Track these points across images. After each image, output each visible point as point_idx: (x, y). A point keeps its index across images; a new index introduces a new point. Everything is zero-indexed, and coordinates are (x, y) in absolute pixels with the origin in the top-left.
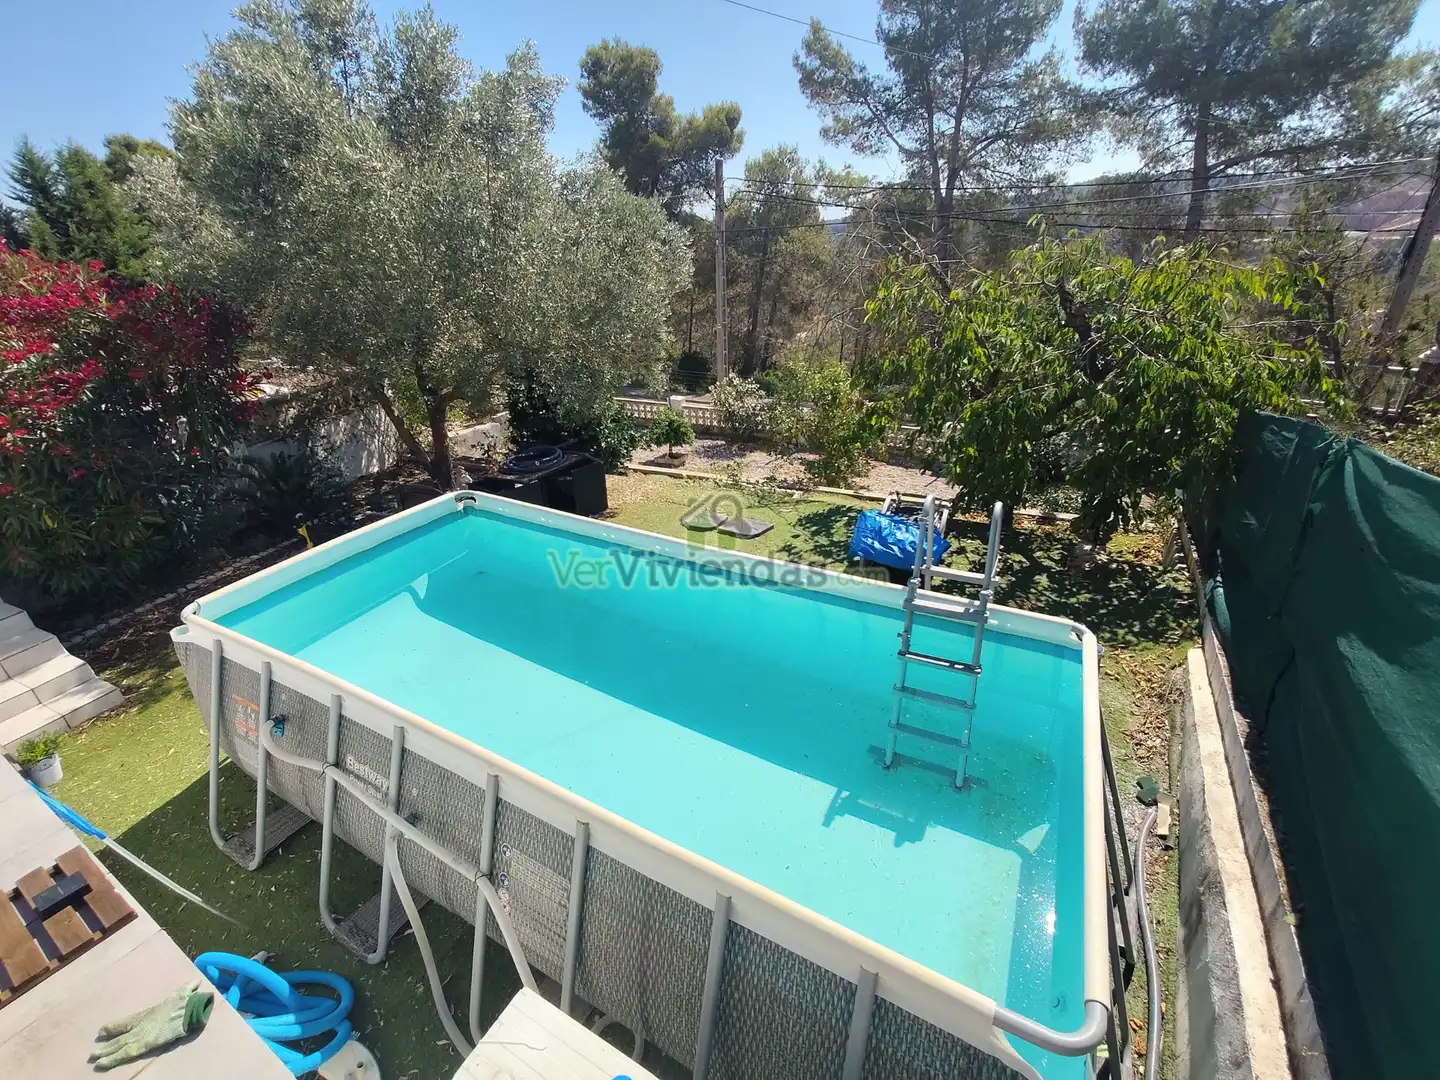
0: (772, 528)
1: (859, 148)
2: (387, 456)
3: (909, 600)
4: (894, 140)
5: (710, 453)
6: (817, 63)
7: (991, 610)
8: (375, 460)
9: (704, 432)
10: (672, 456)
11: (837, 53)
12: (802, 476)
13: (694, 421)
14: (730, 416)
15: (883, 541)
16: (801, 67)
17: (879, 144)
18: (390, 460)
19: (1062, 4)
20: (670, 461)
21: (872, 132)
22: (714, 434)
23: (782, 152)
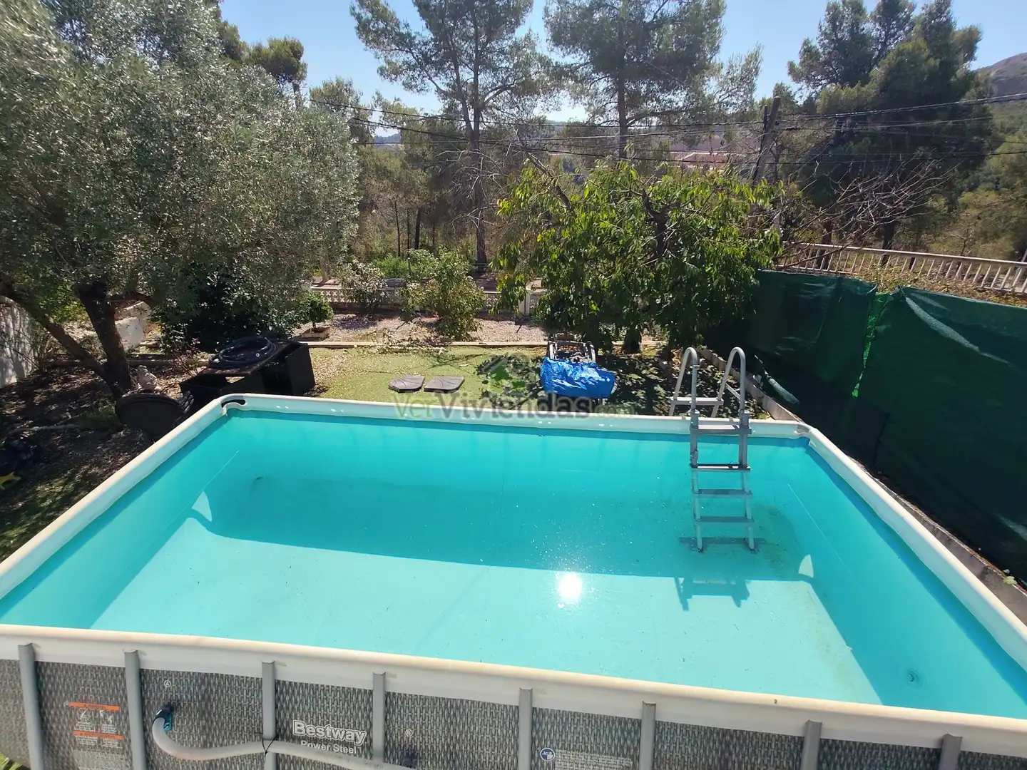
0: (464, 381)
1: (408, 86)
2: (24, 364)
3: (694, 427)
4: (434, 82)
5: (345, 325)
6: (370, 15)
7: (752, 423)
8: (10, 372)
9: (338, 308)
10: (316, 330)
11: (386, 9)
12: (428, 335)
13: (330, 300)
14: (360, 294)
15: (570, 380)
16: (359, 18)
17: (423, 85)
18: (29, 368)
19: (533, 2)
20: (317, 335)
21: (416, 76)
22: (345, 309)
23: (339, 83)
